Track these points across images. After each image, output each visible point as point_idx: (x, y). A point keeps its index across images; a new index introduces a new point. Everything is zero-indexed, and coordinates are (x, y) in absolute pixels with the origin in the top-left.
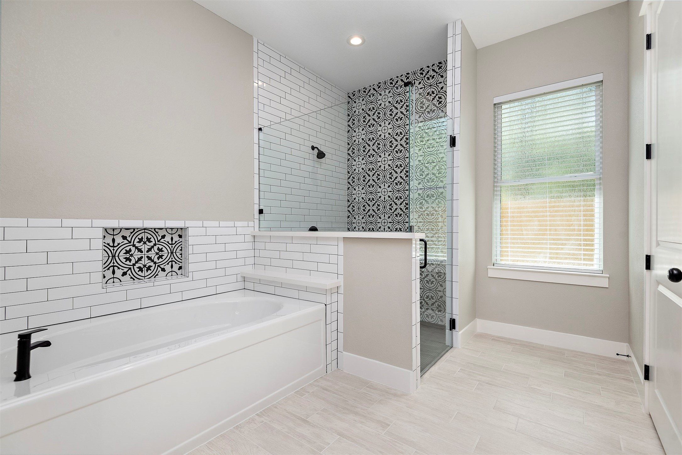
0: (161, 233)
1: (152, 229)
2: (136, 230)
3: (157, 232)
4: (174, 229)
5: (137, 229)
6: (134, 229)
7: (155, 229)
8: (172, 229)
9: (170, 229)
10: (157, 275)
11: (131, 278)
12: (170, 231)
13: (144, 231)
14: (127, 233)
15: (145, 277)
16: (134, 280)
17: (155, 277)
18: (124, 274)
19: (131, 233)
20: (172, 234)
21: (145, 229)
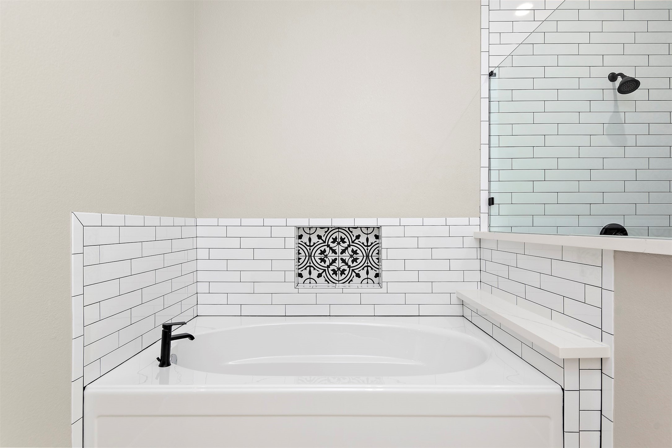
0: (356, 232)
1: (346, 228)
2: (330, 229)
3: (351, 232)
4: (369, 228)
5: (332, 228)
6: (328, 228)
7: (349, 228)
8: (367, 228)
9: (365, 228)
10: (351, 280)
11: (326, 280)
12: (365, 230)
13: (337, 230)
14: (321, 233)
15: (339, 281)
16: (328, 283)
17: (349, 283)
18: (319, 275)
19: (326, 232)
20: (367, 234)
21: (339, 228)
